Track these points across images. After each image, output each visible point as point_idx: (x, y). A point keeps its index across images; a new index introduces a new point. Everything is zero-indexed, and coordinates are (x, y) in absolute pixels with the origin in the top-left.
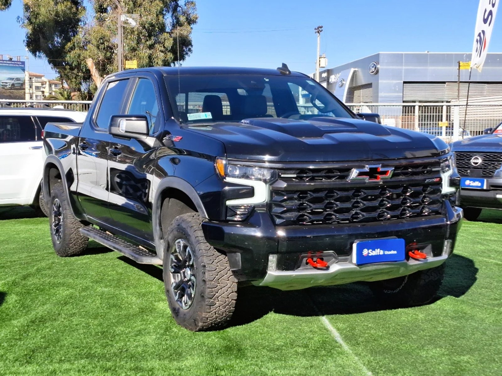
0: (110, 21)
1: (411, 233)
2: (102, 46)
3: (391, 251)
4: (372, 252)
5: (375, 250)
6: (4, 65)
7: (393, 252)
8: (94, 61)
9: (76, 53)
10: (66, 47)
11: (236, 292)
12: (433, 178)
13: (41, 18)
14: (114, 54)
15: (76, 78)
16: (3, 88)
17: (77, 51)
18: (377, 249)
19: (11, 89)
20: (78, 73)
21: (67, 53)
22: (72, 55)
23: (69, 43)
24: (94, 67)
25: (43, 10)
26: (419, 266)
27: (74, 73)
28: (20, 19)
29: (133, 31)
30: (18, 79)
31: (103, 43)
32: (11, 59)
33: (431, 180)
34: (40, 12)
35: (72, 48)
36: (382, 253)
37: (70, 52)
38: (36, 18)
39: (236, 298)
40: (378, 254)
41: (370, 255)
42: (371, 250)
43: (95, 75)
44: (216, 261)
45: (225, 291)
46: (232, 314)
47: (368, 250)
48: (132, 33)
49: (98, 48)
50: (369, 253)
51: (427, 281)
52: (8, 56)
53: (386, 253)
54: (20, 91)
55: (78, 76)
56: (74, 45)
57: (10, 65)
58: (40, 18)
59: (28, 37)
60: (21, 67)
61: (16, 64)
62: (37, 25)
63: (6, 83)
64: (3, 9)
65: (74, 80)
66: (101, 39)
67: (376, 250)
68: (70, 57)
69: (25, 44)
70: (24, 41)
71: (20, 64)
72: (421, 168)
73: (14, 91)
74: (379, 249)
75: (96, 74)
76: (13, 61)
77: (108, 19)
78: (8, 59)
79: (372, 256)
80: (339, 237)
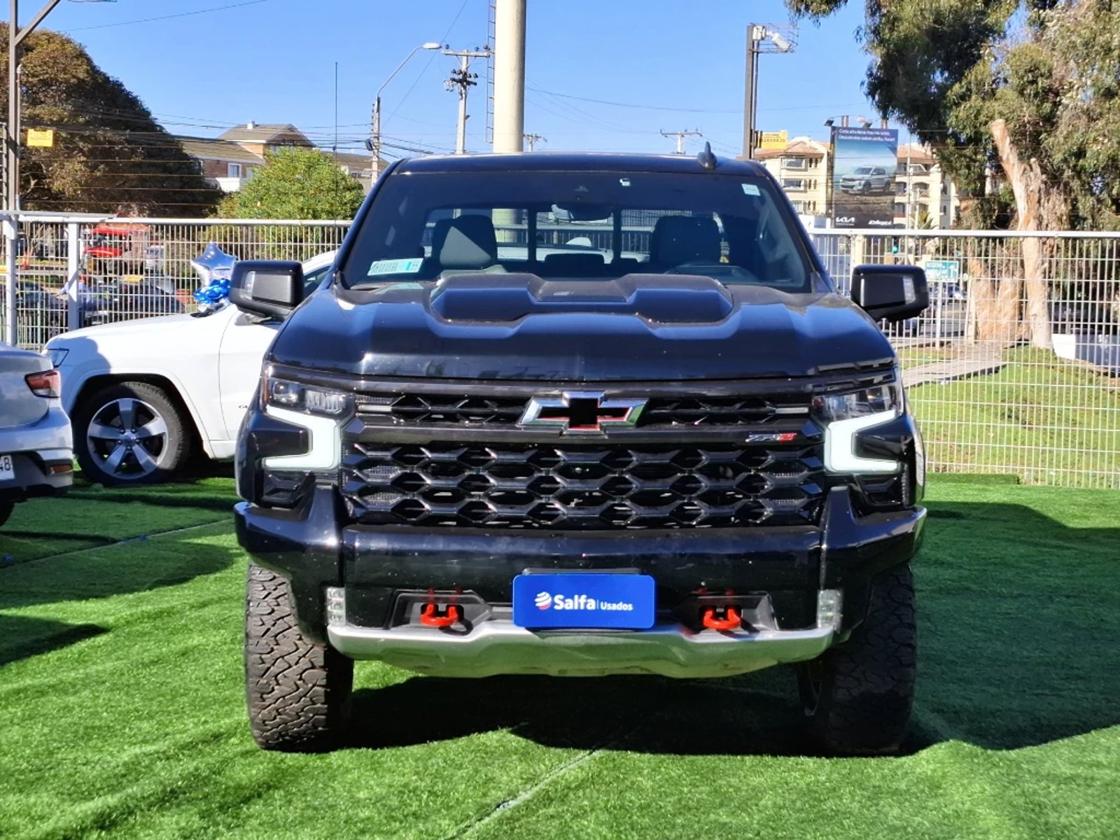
0: (1056, 28)
1: (691, 565)
2: (1029, 90)
3: (617, 603)
4: (563, 600)
5: (572, 598)
6: (850, 138)
7: (621, 607)
8: (1011, 126)
9: (971, 107)
10: (949, 93)
11: (322, 667)
12: (773, 433)
13: (903, 28)
14: (1060, 107)
15: (968, 167)
16: (844, 191)
17: (975, 101)
18: (580, 595)
19: (862, 193)
20: (976, 154)
21: (950, 108)
22: (961, 114)
23: (957, 86)
24: (1008, 140)
25: (908, 11)
26: (730, 649)
27: (965, 156)
28: (862, 33)
29: (1110, 50)
30: (879, 171)
31: (1034, 82)
32: (868, 125)
33: (765, 437)
34: (902, 14)
35: (964, 97)
36: (592, 605)
37: (958, 105)
38: (892, 30)
39: (324, 682)
40: (582, 607)
41: (556, 607)
42: (561, 597)
43: (1008, 159)
44: (275, 594)
45: (292, 663)
46: (323, 717)
47: (553, 596)
48: (1106, 54)
49: (1021, 93)
50: (553, 604)
51: (855, 692)
52: (859, 119)
53: (603, 608)
54: (883, 198)
55: (975, 161)
56: (969, 90)
57: (864, 139)
58: (901, 28)
59: (871, 75)
60: (889, 143)
61: (877, 136)
62: (895, 45)
63: (853, 180)
64: (824, 12)
65: (964, 171)
66: (1030, 71)
67: (576, 597)
68: (957, 117)
69: (865, 89)
70: (862, 83)
71: (888, 137)
72: (738, 406)
73: (868, 198)
74: (584, 597)
75: (1011, 157)
76: (871, 130)
77: (1055, 21)
78: (861, 125)
79: (564, 610)
80: (482, 559)
